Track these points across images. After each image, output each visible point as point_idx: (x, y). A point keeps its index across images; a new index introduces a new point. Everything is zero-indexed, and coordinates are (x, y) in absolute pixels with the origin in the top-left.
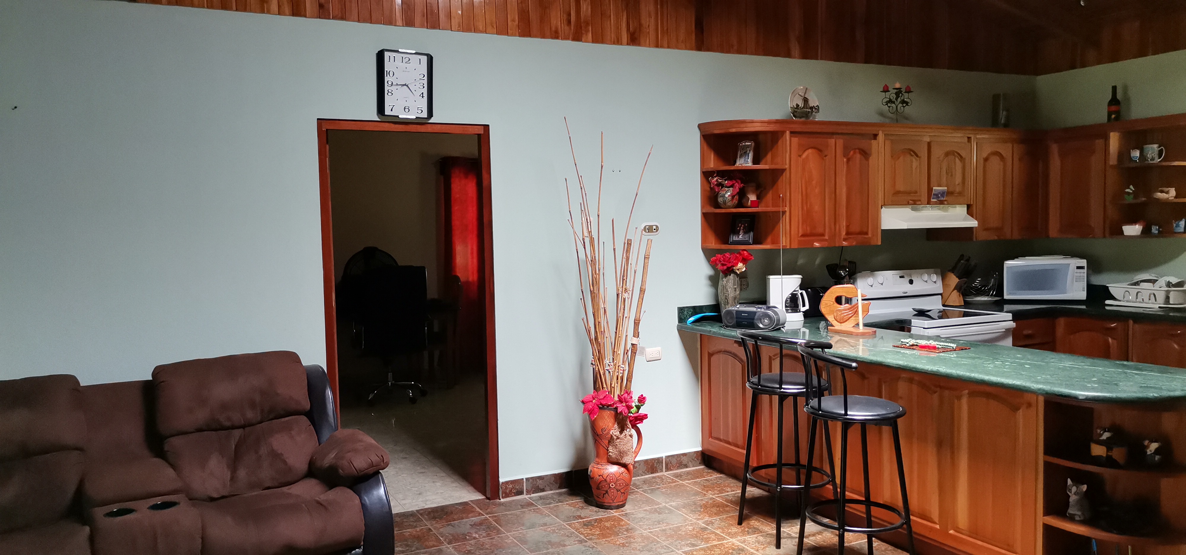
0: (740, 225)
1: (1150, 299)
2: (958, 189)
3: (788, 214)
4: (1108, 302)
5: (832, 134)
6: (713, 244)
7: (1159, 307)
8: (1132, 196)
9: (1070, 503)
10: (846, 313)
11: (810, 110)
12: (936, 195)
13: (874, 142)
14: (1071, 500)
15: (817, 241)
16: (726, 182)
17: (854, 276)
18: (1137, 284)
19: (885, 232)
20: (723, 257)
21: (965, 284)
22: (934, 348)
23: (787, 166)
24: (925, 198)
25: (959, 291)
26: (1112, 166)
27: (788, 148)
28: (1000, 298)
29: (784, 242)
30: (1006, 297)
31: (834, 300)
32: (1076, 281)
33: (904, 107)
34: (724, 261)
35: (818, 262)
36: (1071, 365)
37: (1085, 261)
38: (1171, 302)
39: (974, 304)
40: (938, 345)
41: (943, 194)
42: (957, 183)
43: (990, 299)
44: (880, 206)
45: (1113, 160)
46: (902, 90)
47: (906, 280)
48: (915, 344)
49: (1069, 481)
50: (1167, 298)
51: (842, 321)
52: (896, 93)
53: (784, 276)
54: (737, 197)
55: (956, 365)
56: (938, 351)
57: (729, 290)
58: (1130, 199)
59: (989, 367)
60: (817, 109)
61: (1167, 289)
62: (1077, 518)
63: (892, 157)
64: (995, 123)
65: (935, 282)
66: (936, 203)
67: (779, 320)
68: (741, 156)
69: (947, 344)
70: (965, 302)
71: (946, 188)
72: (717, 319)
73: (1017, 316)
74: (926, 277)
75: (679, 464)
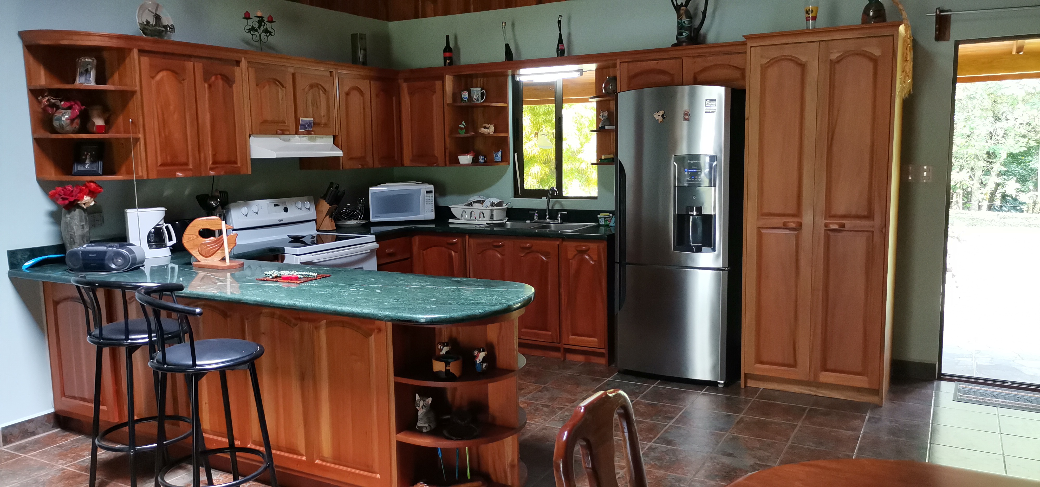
0: (85, 153)
1: (480, 217)
2: (323, 121)
3: (142, 141)
4: (451, 221)
5: (189, 57)
6: (52, 174)
7: (487, 223)
8: (464, 131)
9: (419, 417)
10: (211, 246)
11: (163, 29)
12: (304, 126)
13: (237, 69)
14: (419, 413)
15: (180, 171)
16: (62, 103)
17: (227, 207)
18: (470, 204)
19: (255, 161)
20: (63, 190)
21: (336, 210)
22: (297, 278)
23: (138, 88)
24: (293, 129)
25: (331, 217)
26: (448, 105)
27: (137, 68)
28: (367, 221)
29: (140, 172)
30: (372, 220)
31: (197, 233)
32: (427, 204)
33: (267, 36)
34: (64, 194)
35: (187, 192)
36: (416, 285)
37: (432, 186)
38: (494, 219)
39: (344, 228)
40: (300, 275)
41: (310, 124)
42: (322, 115)
43: (359, 222)
44: (248, 135)
45: (449, 100)
46: (264, 19)
47: (281, 208)
48: (278, 275)
49: (417, 397)
50: (492, 215)
51: (207, 255)
52: (258, 22)
53: (140, 210)
54: (77, 121)
55: (314, 296)
56: (299, 282)
57: (74, 227)
58: (462, 134)
59: (344, 295)
60: (172, 28)
61: (491, 208)
62: (425, 430)
63: (257, 85)
64: (355, 61)
65: (309, 209)
66: (303, 133)
67: (134, 258)
68: (81, 74)
69: (309, 274)
70: (337, 226)
71: (312, 119)
72: (60, 262)
73: (380, 238)
74: (300, 205)
75: (23, 433)
